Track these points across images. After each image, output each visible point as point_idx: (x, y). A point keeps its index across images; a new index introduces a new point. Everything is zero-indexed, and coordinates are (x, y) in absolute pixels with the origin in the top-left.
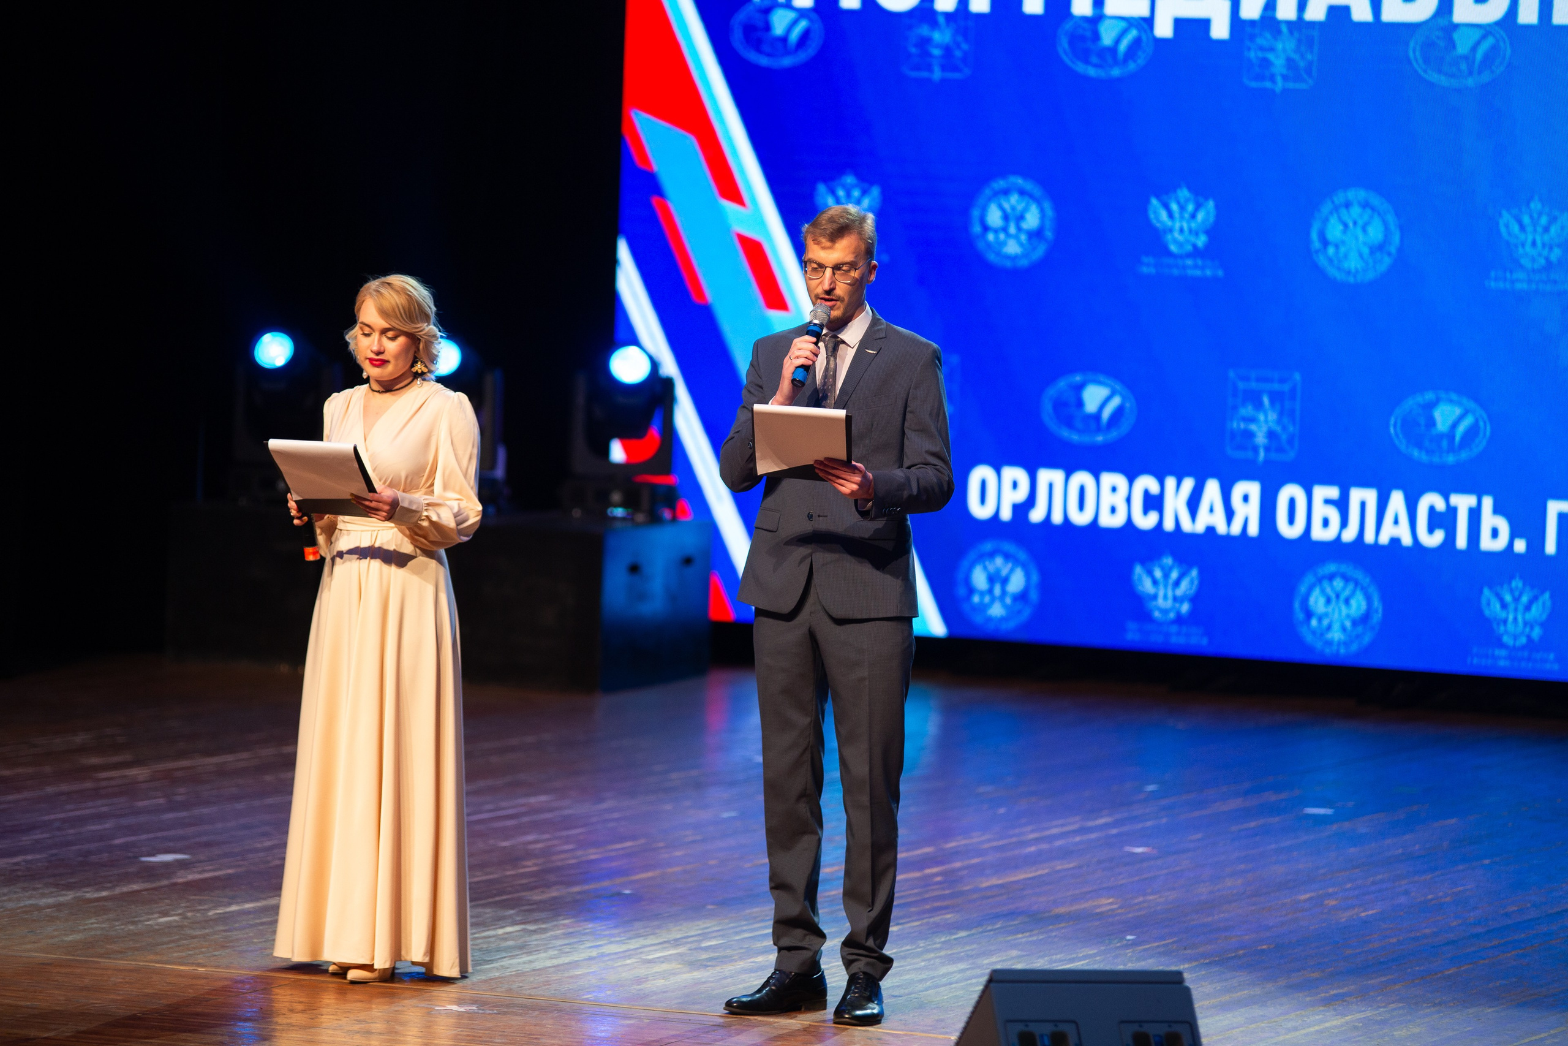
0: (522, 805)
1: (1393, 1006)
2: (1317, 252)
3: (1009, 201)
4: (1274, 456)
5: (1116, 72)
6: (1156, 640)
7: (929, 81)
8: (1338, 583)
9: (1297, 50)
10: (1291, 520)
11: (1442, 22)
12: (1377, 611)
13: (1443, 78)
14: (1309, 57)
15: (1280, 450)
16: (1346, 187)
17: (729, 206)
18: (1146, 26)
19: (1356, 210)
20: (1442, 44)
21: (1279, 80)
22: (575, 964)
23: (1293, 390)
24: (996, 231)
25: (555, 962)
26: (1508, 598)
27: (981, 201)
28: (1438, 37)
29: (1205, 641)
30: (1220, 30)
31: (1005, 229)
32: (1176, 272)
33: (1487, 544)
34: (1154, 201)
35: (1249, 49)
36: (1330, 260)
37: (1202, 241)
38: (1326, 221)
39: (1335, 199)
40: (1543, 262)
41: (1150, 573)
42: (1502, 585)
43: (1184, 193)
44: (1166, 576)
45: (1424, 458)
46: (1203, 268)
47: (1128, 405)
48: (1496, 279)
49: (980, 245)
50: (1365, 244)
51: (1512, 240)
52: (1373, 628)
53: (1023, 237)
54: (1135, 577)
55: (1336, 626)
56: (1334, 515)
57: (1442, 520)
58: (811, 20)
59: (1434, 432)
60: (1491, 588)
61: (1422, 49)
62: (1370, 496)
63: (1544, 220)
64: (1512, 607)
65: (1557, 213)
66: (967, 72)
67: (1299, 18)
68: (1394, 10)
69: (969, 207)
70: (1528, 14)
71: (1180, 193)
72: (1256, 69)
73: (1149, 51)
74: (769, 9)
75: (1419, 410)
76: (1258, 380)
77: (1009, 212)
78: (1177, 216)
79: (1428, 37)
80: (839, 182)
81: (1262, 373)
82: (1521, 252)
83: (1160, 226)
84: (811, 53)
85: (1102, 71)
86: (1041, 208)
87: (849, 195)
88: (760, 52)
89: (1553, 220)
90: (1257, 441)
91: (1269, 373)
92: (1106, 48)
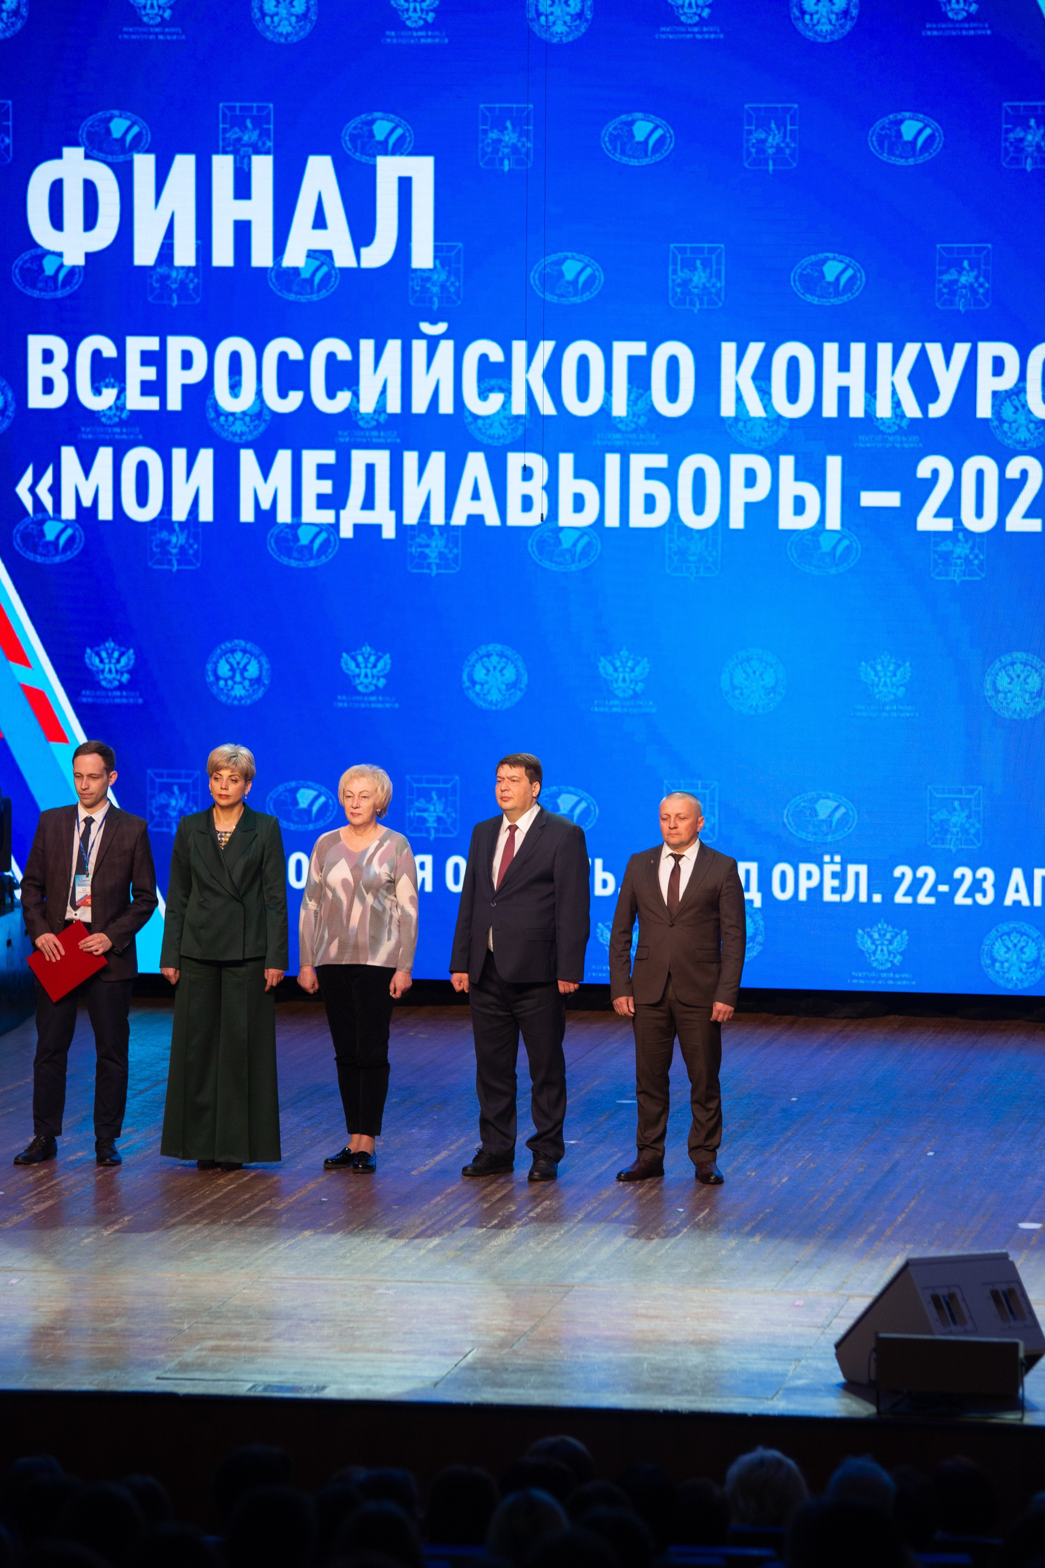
2: (468, 688)
3: (234, 658)
4: (441, 835)
5: (312, 564)
7: (171, 571)
9: (445, 547)
11: (551, 525)
13: (554, 565)
14: (455, 551)
15: (447, 831)
16: (487, 643)
17: (16, 667)
18: (332, 530)
19: (495, 659)
20: (552, 541)
21: (434, 567)
23: (454, 786)
24: (226, 680)
27: (214, 659)
28: (549, 537)
30: (389, 532)
31: (232, 678)
32: (363, 705)
33: (599, 891)
34: (345, 655)
35: (411, 546)
36: (478, 694)
37: (382, 683)
38: (474, 666)
39: (480, 652)
40: (631, 692)
43: (367, 649)
46: (383, 702)
47: (330, 801)
48: (598, 706)
49: (215, 690)
50: (502, 683)
51: (609, 678)
53: (247, 683)
58: (75, 530)
60: (603, 924)
61: (537, 544)
63: (630, 664)
65: (639, 658)
66: (199, 565)
67: (447, 524)
68: (516, 518)
69: (205, 662)
70: (612, 520)
71: (364, 649)
72: (417, 560)
73: (337, 548)
74: (42, 522)
75: (547, 799)
76: (428, 781)
77: (235, 666)
78: (362, 665)
79: (541, 537)
80: (102, 647)
81: (431, 776)
82: (615, 686)
83: (350, 673)
84: (76, 553)
85: (301, 563)
86: (259, 662)
87: (110, 656)
88: (36, 553)
89: (637, 663)
90: (429, 825)
91: (436, 776)
92: (304, 547)
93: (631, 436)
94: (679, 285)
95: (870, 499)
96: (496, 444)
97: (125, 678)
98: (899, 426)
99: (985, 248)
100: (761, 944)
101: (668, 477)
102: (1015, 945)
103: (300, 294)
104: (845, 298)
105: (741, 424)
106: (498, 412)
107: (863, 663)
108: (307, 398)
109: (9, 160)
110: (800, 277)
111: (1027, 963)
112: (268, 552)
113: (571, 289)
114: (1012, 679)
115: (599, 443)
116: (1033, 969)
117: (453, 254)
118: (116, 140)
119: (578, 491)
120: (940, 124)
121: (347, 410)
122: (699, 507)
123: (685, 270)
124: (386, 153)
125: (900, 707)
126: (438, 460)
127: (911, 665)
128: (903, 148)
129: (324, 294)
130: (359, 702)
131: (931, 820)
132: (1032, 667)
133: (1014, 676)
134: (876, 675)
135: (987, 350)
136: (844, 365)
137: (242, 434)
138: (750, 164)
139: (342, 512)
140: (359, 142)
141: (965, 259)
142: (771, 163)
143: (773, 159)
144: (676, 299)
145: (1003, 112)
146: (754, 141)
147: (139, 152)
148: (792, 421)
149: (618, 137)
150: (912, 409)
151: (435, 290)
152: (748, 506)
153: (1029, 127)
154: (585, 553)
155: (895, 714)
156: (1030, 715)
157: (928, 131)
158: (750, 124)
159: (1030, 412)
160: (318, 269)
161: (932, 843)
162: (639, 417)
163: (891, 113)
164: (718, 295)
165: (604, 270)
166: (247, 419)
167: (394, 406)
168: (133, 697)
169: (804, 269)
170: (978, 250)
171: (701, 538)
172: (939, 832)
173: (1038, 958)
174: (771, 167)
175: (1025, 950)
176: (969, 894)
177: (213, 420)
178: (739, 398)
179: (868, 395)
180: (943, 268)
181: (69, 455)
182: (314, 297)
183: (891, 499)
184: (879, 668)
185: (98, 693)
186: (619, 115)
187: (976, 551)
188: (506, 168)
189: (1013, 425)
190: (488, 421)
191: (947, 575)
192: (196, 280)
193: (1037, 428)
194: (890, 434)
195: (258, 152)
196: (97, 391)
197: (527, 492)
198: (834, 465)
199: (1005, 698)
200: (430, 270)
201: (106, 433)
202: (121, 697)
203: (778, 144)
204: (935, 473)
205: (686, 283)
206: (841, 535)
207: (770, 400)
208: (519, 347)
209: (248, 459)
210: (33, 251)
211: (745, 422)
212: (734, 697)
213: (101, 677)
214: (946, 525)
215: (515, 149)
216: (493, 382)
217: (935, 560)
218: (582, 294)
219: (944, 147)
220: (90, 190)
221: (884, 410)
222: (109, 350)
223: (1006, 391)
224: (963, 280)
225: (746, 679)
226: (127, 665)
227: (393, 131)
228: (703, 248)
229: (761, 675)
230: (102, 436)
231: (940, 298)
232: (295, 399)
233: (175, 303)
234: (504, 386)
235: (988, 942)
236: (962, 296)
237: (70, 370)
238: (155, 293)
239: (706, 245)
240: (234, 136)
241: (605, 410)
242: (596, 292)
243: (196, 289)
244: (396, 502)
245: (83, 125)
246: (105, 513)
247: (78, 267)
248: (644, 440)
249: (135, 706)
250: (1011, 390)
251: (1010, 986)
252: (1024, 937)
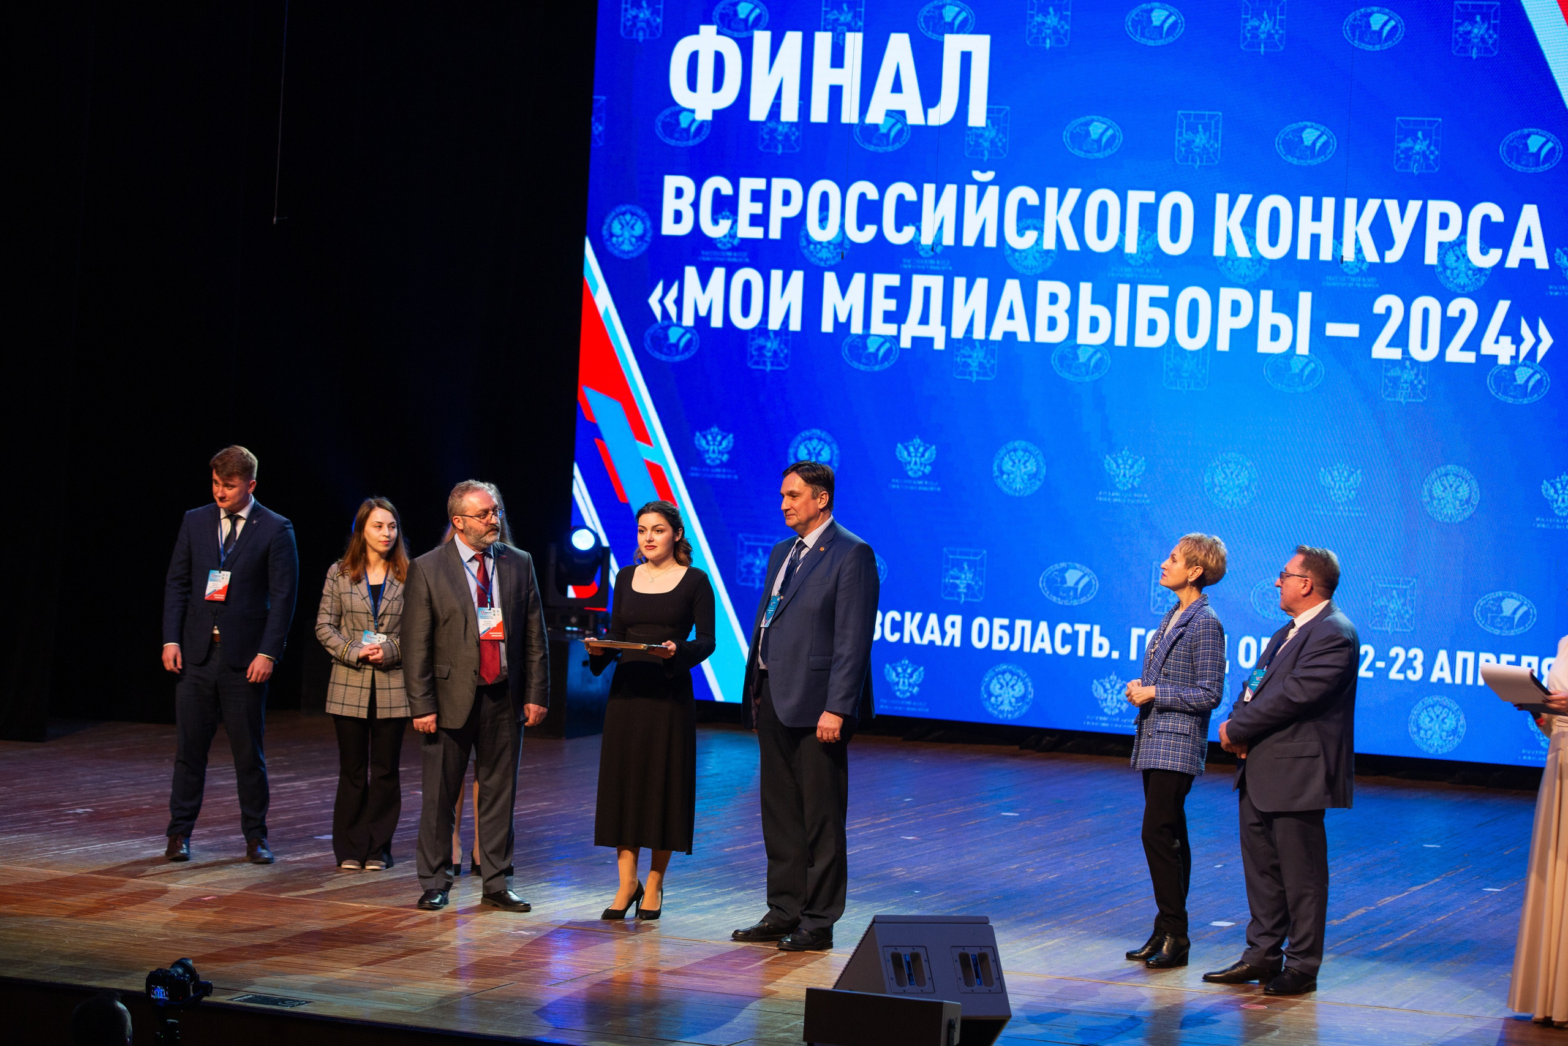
0: (534, 808)
1: (1081, 933)
2: (997, 477)
3: (810, 444)
4: (969, 599)
5: (877, 368)
6: (898, 710)
7: (764, 371)
8: (1008, 676)
9: (985, 358)
10: (980, 639)
11: (1071, 343)
12: (1030, 693)
13: (1071, 376)
14: (992, 362)
15: (974, 596)
16: (1015, 440)
17: (641, 445)
18: (894, 341)
19: (1020, 453)
20: (1071, 356)
21: (974, 375)
22: (588, 907)
23: (982, 559)
25: (577, 905)
26: (1108, 686)
27: (795, 445)
28: (1068, 352)
29: (927, 710)
30: (939, 344)
32: (912, 488)
33: (1096, 653)
34: (899, 445)
35: (957, 356)
36: (1005, 483)
37: (928, 470)
38: (1003, 458)
39: (1008, 447)
40: (1130, 486)
41: (895, 669)
42: (1104, 678)
43: (917, 441)
44: (905, 671)
45: (1060, 603)
46: (928, 486)
48: (1102, 496)
50: (1025, 473)
51: (1111, 473)
52: (1028, 703)
54: (886, 670)
55: (1006, 702)
56: (1005, 635)
57: (1070, 639)
58: (693, 334)
59: (1065, 586)
60: (1098, 681)
61: (1059, 358)
62: (1028, 624)
63: (1130, 462)
64: (1110, 691)
65: (1137, 457)
66: (787, 366)
67: (987, 339)
68: (1043, 335)
69: (787, 447)
70: (1121, 340)
71: (915, 441)
72: (961, 368)
73: (897, 356)
74: (668, 327)
75: (1057, 573)
76: (961, 554)
77: (812, 451)
78: (913, 454)
79: (1062, 352)
80: (708, 432)
81: (964, 550)
82: (1117, 480)
83: (903, 461)
84: (692, 353)
85: (868, 367)
86: (831, 449)
87: (714, 439)
88: (661, 352)
89: (1137, 461)
90: (960, 590)
91: (968, 550)
92: (871, 354)
93: (1139, 270)
94: (1184, 145)
95: (1334, 329)
96: (1029, 274)
97: (725, 457)
98: (1360, 269)
99: (1436, 122)
100: (1227, 705)
101: (1168, 305)
102: (1438, 716)
103: (879, 146)
104: (1319, 160)
105: (1230, 263)
106: (1032, 247)
107: (1322, 469)
108: (880, 232)
109: (659, 36)
110: (1282, 143)
111: (1447, 732)
112: (842, 356)
113: (1095, 146)
114: (1446, 488)
115: (1113, 275)
116: (1451, 738)
117: (1002, 115)
118: (741, 20)
119: (1094, 315)
120: (1402, 17)
121: (911, 242)
122: (1192, 332)
123: (1190, 133)
124: (952, 32)
125: (1351, 508)
126: (982, 285)
127: (1362, 473)
128: (1371, 37)
129: (897, 146)
130: (907, 484)
131: (1373, 605)
132: (1463, 479)
133: (1447, 486)
134: (1333, 479)
135: (1436, 207)
136: (1317, 216)
137: (827, 259)
138: (1245, 47)
139: (903, 326)
140: (931, 24)
141: (1419, 130)
142: (1262, 46)
143: (1265, 44)
144: (1181, 157)
145: (1455, 9)
146: (1249, 28)
147: (758, 29)
148: (1272, 261)
149: (1139, 21)
150: (1371, 255)
151: (986, 144)
152: (1232, 331)
153: (1476, 22)
154: (1096, 365)
155: (1347, 514)
156: (1459, 519)
157: (1392, 23)
158: (1247, 14)
159: (1468, 260)
160: (894, 125)
161: (1373, 625)
162: (1146, 254)
163: (1362, 6)
164: (1215, 154)
165: (1123, 131)
166: (832, 247)
167: (949, 240)
168: (731, 474)
169: (1288, 134)
170: (1431, 123)
171: (1193, 359)
172: (1378, 616)
173: (1457, 728)
174: (1262, 50)
175: (1446, 720)
176: (1401, 670)
177: (804, 247)
178: (1229, 241)
179: (1336, 242)
180: (1401, 137)
181: (691, 273)
182: (890, 149)
183: (1351, 330)
184: (1335, 473)
185: (704, 470)
186: (1141, 4)
187: (1420, 377)
188: (1048, 46)
189: (1456, 272)
190: (1023, 254)
191: (1395, 397)
192: (797, 134)
193: (1474, 275)
194: (1352, 276)
195: (850, 30)
196: (715, 222)
197: (1052, 314)
198: (1305, 299)
199: (1439, 504)
200: (983, 128)
201: (721, 257)
202: (721, 473)
203: (1269, 31)
204: (1389, 309)
205: (1189, 143)
206: (1308, 359)
207: (1254, 243)
208: (1052, 193)
209: (830, 280)
210: (673, 109)
211: (1233, 261)
212: (1213, 493)
213: (707, 456)
214: (1396, 354)
215: (1055, 31)
216: (1029, 222)
217: (1385, 383)
218: (1105, 149)
219: (1405, 36)
220: (719, 59)
221: (1348, 254)
222: (727, 189)
223: (1450, 243)
224: (1417, 147)
225: (1224, 479)
226: (727, 447)
227: (958, 14)
228: (1205, 115)
229: (1237, 476)
230: (718, 259)
231: (1397, 163)
232: (870, 231)
233: (780, 151)
234: (1038, 226)
235: (1415, 712)
236: (1417, 161)
237: (696, 205)
238: (765, 143)
239: (1207, 113)
240: (833, 17)
241: (1119, 248)
242: (1116, 150)
243: (797, 141)
244: (947, 319)
245: (716, 8)
246: (717, 322)
247: (707, 121)
248: (1150, 274)
249: (732, 479)
250: (1454, 241)
251: (1432, 751)
252: (1446, 710)
